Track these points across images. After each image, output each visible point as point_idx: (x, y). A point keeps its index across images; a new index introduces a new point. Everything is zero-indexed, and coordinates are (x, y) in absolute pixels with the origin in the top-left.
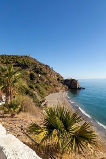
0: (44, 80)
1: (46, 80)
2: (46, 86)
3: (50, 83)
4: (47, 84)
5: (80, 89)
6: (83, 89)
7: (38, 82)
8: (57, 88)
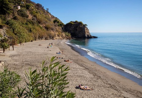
0: (27, 17)
1: (30, 17)
2: (30, 26)
3: (39, 22)
4: (33, 24)
5: (90, 37)
6: (95, 37)
7: (15, 18)
8: (52, 32)
